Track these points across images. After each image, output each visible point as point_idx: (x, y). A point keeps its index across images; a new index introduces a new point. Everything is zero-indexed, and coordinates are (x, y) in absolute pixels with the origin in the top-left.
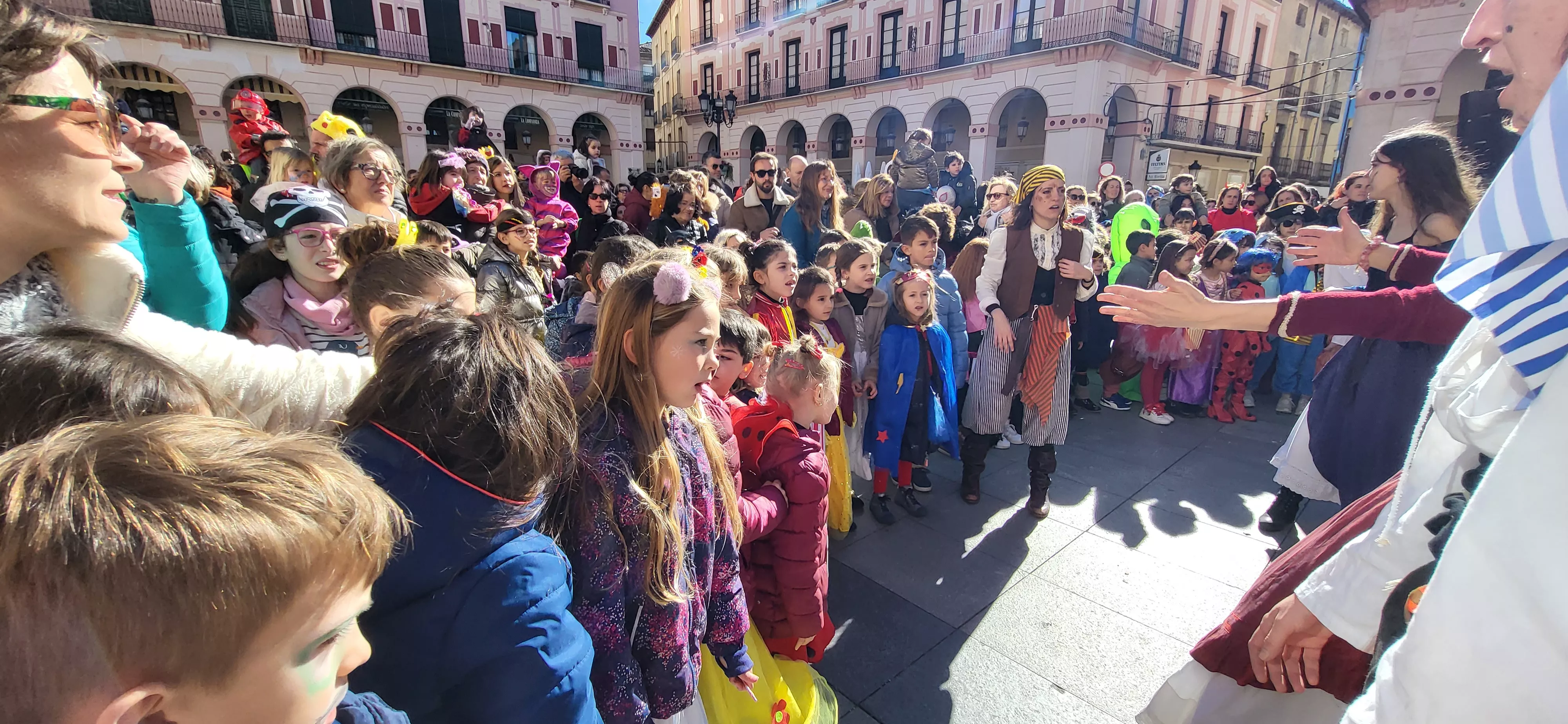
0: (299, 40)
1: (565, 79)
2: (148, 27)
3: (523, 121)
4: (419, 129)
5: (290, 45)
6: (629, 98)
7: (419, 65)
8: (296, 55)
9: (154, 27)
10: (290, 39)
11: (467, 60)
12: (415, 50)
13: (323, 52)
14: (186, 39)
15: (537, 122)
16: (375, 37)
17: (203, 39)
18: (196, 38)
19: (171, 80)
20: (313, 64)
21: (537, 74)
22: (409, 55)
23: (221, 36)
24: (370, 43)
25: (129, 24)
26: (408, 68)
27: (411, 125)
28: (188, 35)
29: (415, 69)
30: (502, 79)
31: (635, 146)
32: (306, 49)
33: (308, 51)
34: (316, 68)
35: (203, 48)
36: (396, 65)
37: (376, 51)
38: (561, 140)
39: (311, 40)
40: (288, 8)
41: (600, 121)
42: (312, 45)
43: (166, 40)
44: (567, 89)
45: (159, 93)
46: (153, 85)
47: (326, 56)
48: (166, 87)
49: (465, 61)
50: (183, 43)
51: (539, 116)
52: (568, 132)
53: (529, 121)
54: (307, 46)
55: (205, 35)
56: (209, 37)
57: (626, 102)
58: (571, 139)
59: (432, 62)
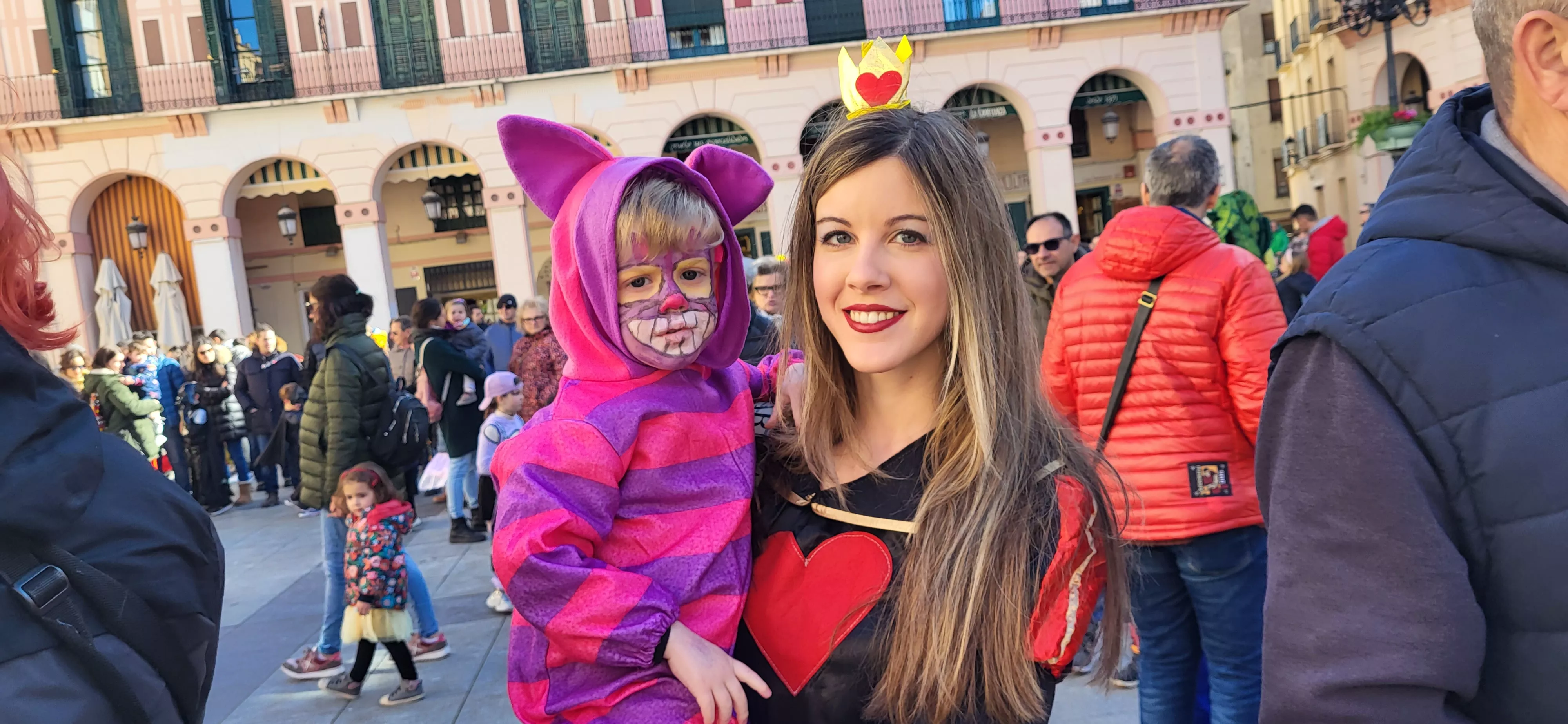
0: (614, 59)
1: (1049, 15)
2: (434, 87)
3: (973, 115)
4: (791, 165)
5: (602, 69)
6: (1190, 21)
7: (789, 56)
8: (612, 81)
9: (441, 86)
10: (603, 60)
11: (868, 27)
12: (781, 31)
13: (648, 70)
14: (478, 93)
15: (1000, 112)
16: (722, 24)
17: (498, 89)
18: (489, 89)
19: (465, 159)
20: (634, 92)
21: (996, 21)
22: (771, 41)
23: (517, 79)
24: (716, 37)
25: (413, 89)
26: (773, 64)
27: (778, 161)
28: (480, 87)
29: (783, 63)
30: (931, 46)
31: (1209, 118)
32: (624, 71)
33: (628, 73)
34: (640, 96)
35: (497, 101)
36: (754, 64)
37: (725, 49)
38: (1046, 137)
39: (632, 54)
40: (603, 15)
41: (1128, 83)
42: (633, 61)
43: (457, 101)
44: (1056, 35)
45: (452, 179)
46: (444, 170)
47: (653, 75)
48: (458, 169)
49: (864, 30)
50: (475, 100)
51: (1003, 100)
52: (1060, 119)
53: (986, 113)
54: (624, 66)
55: (497, 82)
56: (505, 85)
57: (1185, 30)
58: (1068, 131)
59: (811, 43)
